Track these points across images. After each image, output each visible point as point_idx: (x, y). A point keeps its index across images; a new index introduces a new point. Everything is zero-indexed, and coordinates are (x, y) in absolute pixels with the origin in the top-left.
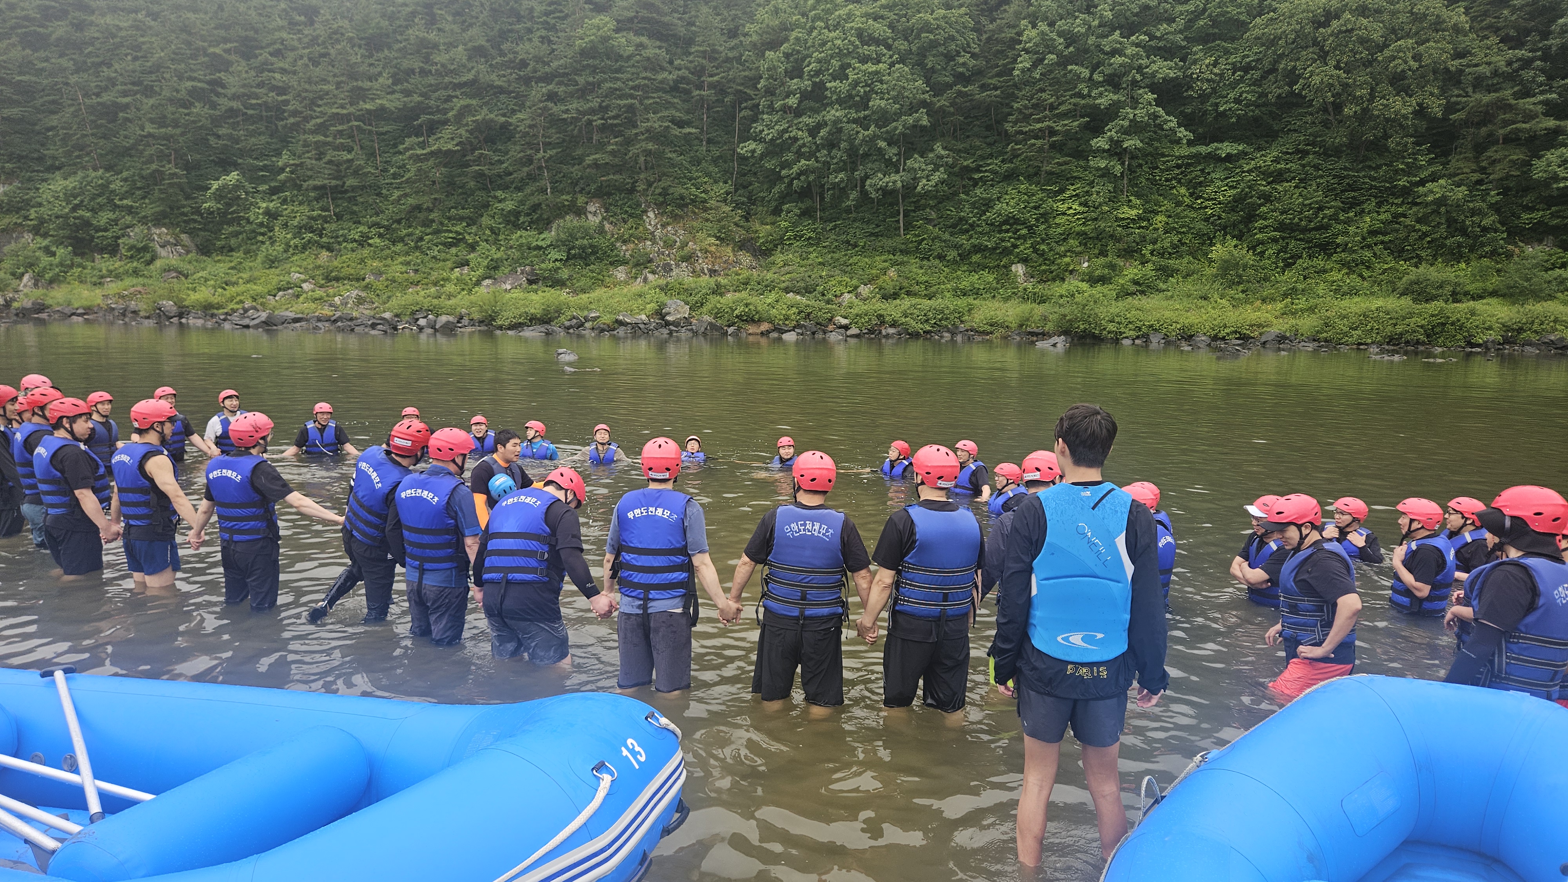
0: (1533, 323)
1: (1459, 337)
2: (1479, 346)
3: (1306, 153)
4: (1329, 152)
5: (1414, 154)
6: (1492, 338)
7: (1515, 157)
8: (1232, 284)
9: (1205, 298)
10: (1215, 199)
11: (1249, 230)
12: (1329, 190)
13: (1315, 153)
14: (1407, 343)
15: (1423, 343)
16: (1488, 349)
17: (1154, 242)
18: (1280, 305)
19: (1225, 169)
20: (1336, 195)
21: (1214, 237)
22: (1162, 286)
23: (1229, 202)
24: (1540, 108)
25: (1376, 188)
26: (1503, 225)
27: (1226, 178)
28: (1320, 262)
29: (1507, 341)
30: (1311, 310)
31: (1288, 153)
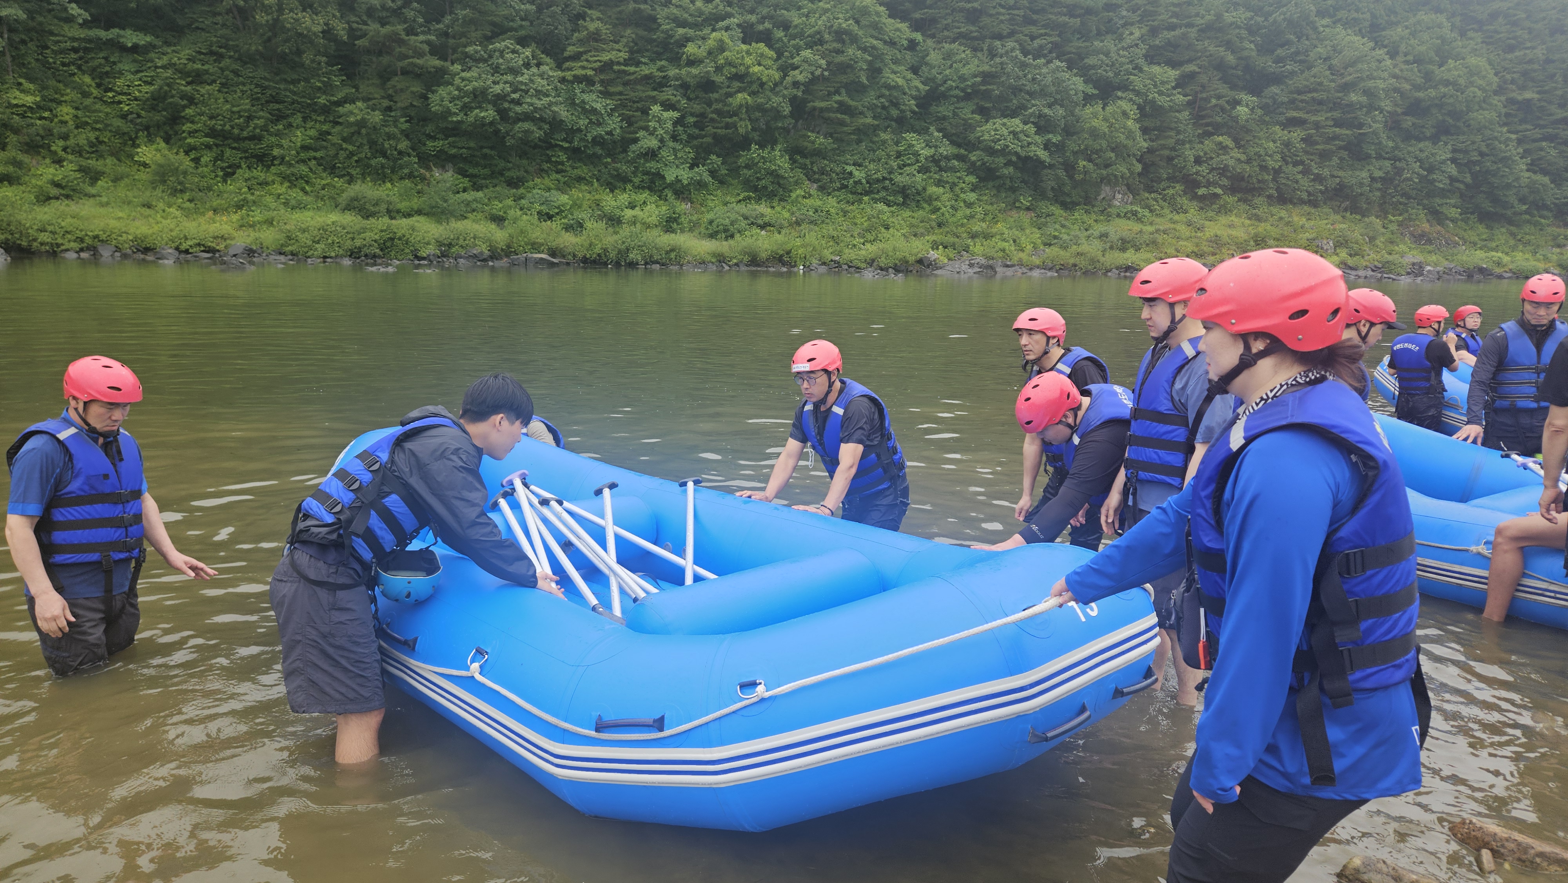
0: (458, 238)
1: (407, 251)
2: (424, 259)
3: (220, 57)
4: (247, 59)
5: (327, 73)
6: (433, 252)
7: (414, 89)
8: (175, 192)
9: (149, 206)
10: (129, 94)
11: (176, 133)
12: (254, 100)
13: (230, 57)
14: (366, 256)
15: (379, 257)
16: (430, 260)
17: (65, 137)
18: (235, 217)
19: (135, 61)
20: (262, 104)
21: (137, 137)
22: (92, 190)
23: (148, 99)
24: (426, 48)
25: (298, 103)
26: (413, 149)
27: (137, 72)
28: (259, 173)
29: (444, 255)
30: (270, 222)
31: (200, 53)
